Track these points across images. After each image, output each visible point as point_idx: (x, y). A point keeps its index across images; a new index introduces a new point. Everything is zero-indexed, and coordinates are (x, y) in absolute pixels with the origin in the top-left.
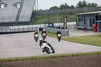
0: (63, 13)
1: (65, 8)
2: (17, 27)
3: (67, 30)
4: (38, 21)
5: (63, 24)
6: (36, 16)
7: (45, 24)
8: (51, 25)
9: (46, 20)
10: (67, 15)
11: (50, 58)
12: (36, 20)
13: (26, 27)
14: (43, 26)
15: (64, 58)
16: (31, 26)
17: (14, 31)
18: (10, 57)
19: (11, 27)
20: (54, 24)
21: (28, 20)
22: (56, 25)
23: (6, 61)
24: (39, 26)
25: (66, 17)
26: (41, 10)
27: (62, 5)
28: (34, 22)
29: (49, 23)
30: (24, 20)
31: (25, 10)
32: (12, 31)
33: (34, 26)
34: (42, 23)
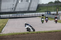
0: (56, 6)
1: (58, 3)
2: (28, 14)
3: (58, 16)
4: (41, 10)
5: (56, 12)
6: (40, 8)
7: (45, 12)
8: (49, 13)
9: (46, 10)
10: (59, 7)
11: (48, 32)
12: (40, 10)
13: (33, 14)
14: (44, 13)
15: (57, 33)
16: (36, 14)
17: (26, 16)
18: (24, 32)
19: (25, 14)
20: (51, 12)
21: (35, 10)
22: (52, 13)
23: (22, 34)
24: (41, 13)
25: (58, 8)
26: (43, 4)
27: (56, 1)
28: (39, 11)
29: (48, 12)
30: (32, 10)
31: (33, 4)
32: (25, 16)
33: (39, 13)
34: (43, 12)
